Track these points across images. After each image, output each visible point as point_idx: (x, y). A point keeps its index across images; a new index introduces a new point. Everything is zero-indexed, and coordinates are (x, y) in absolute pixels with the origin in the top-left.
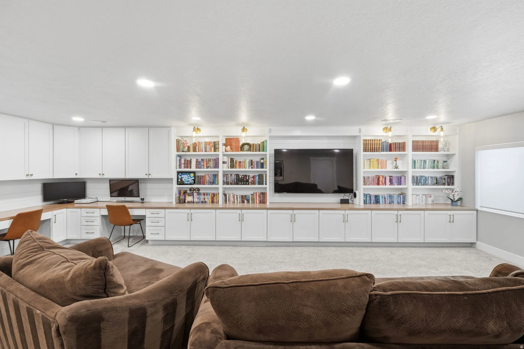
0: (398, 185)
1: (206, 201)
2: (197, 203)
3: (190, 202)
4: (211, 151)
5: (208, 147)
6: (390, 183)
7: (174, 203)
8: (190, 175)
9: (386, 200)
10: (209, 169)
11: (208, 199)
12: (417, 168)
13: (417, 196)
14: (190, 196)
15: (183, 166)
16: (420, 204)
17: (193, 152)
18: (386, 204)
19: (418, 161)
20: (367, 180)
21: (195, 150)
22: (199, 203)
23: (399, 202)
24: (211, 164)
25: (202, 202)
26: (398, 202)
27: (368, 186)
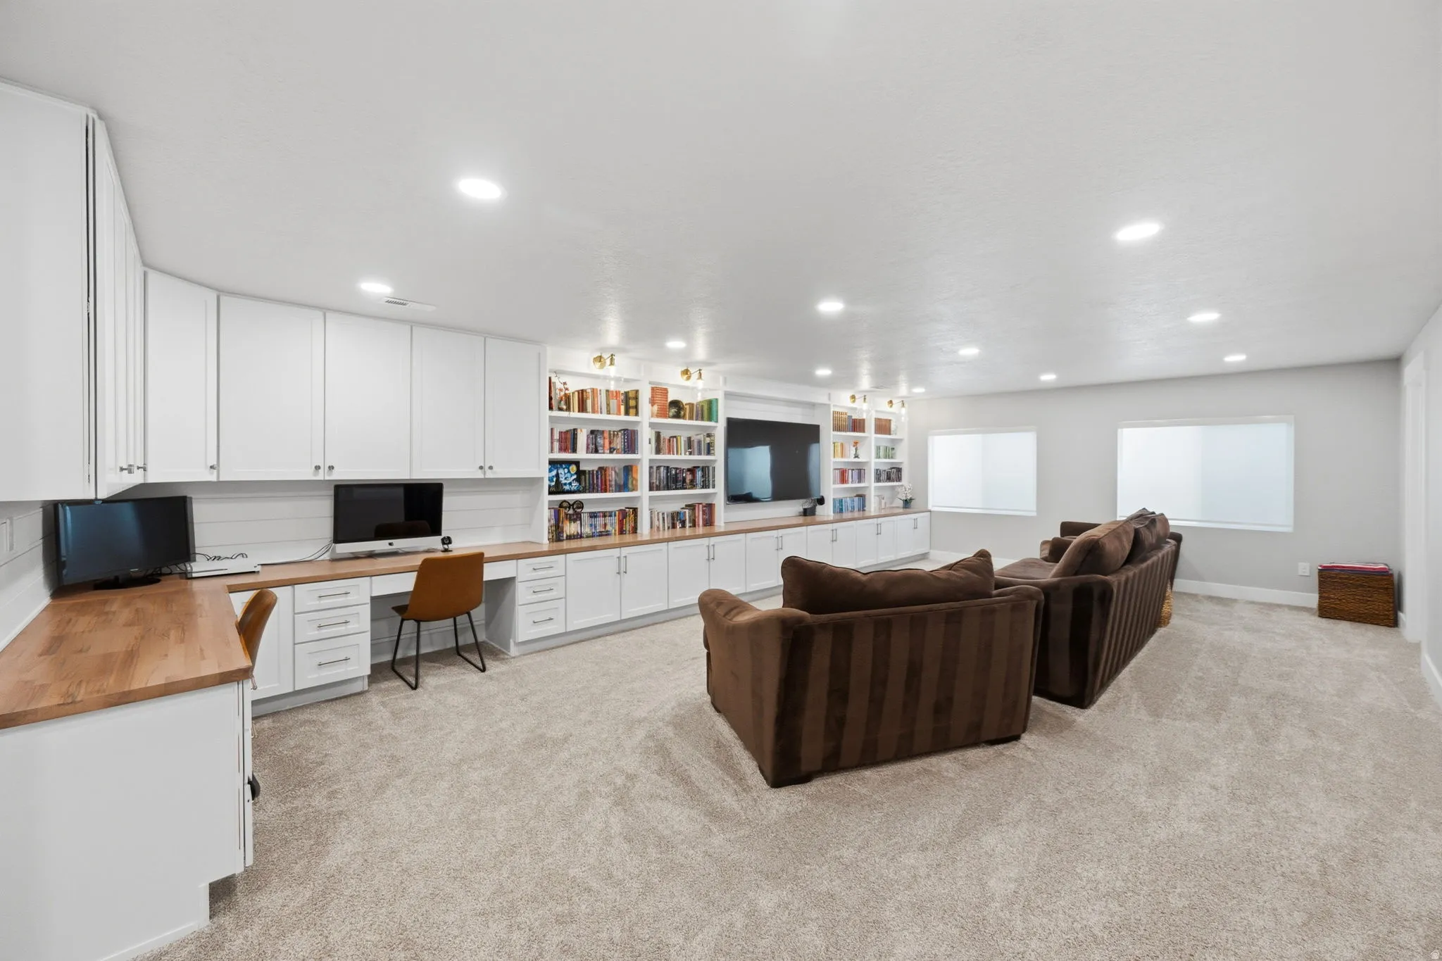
0: (858, 482)
1: (607, 531)
2: (587, 537)
3: (574, 536)
4: (619, 413)
5: (613, 403)
7: (546, 541)
8: (568, 469)
10: (614, 456)
11: (612, 525)
12: (878, 456)
14: (575, 521)
15: (556, 445)
17: (579, 411)
21: (582, 408)
22: (593, 536)
24: (619, 443)
25: (601, 535)
26: (858, 508)
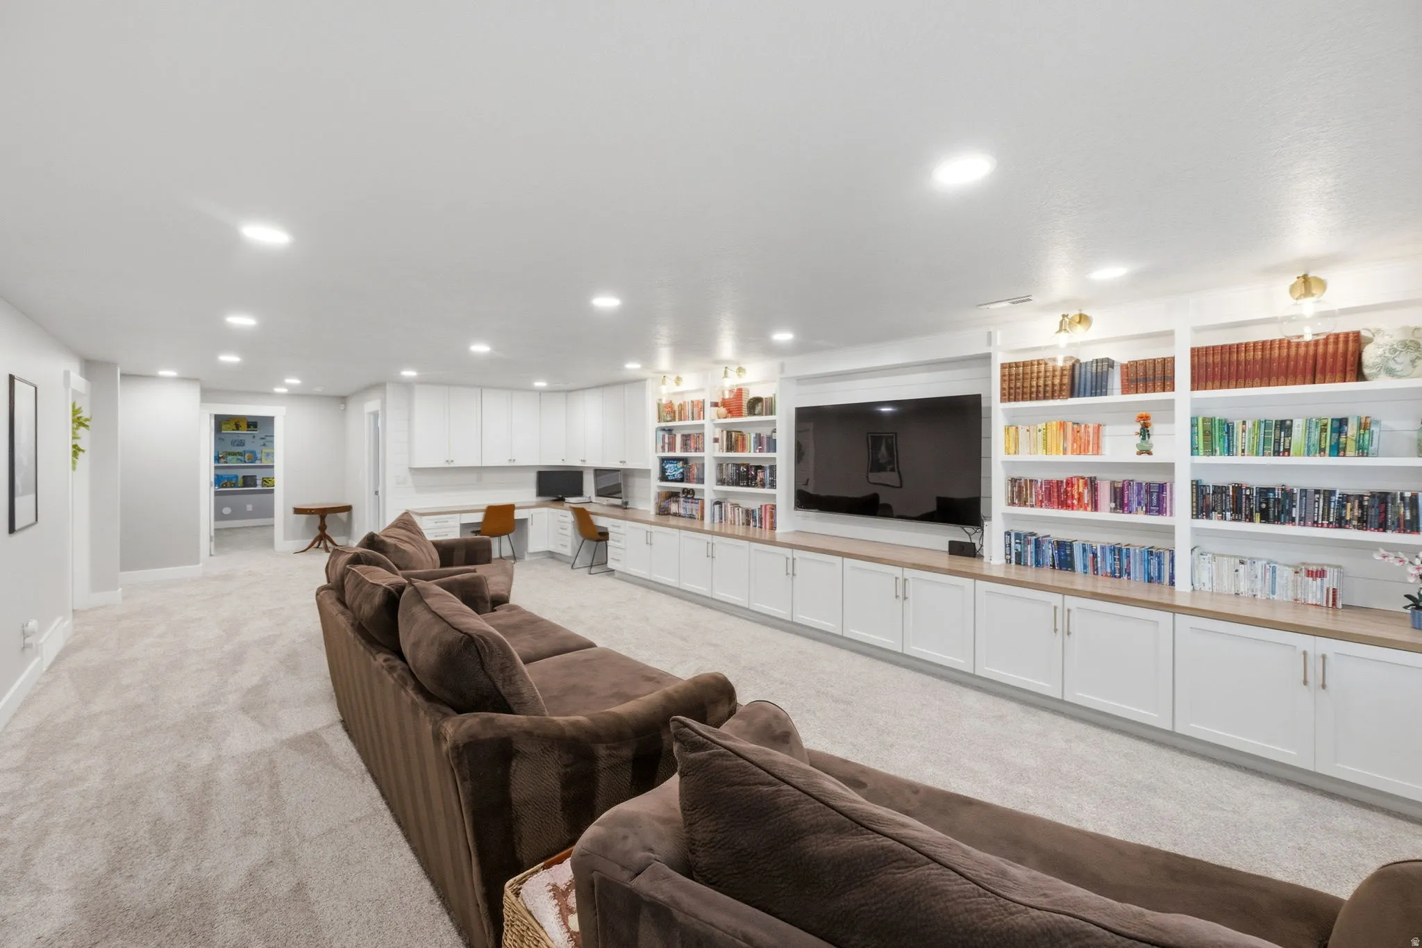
0: (1148, 512)
3: (676, 513)
4: (699, 418)
6: (1113, 505)
7: (652, 512)
8: (675, 463)
9: (1097, 562)
11: (696, 510)
12: (1243, 451)
13: (1242, 563)
14: (676, 503)
15: (666, 446)
16: (1259, 596)
17: (678, 421)
18: (1099, 577)
19: (1244, 423)
20: (1027, 490)
21: (680, 418)
23: (1154, 573)
26: (1149, 574)
27: (1029, 508)
